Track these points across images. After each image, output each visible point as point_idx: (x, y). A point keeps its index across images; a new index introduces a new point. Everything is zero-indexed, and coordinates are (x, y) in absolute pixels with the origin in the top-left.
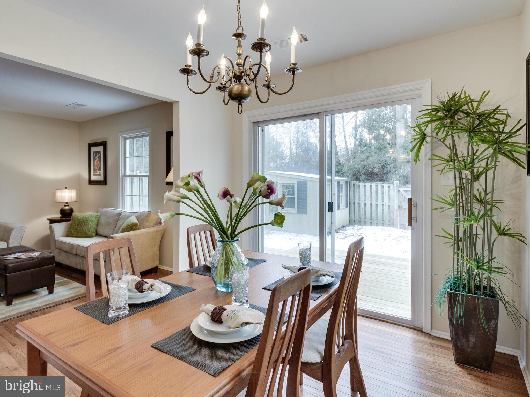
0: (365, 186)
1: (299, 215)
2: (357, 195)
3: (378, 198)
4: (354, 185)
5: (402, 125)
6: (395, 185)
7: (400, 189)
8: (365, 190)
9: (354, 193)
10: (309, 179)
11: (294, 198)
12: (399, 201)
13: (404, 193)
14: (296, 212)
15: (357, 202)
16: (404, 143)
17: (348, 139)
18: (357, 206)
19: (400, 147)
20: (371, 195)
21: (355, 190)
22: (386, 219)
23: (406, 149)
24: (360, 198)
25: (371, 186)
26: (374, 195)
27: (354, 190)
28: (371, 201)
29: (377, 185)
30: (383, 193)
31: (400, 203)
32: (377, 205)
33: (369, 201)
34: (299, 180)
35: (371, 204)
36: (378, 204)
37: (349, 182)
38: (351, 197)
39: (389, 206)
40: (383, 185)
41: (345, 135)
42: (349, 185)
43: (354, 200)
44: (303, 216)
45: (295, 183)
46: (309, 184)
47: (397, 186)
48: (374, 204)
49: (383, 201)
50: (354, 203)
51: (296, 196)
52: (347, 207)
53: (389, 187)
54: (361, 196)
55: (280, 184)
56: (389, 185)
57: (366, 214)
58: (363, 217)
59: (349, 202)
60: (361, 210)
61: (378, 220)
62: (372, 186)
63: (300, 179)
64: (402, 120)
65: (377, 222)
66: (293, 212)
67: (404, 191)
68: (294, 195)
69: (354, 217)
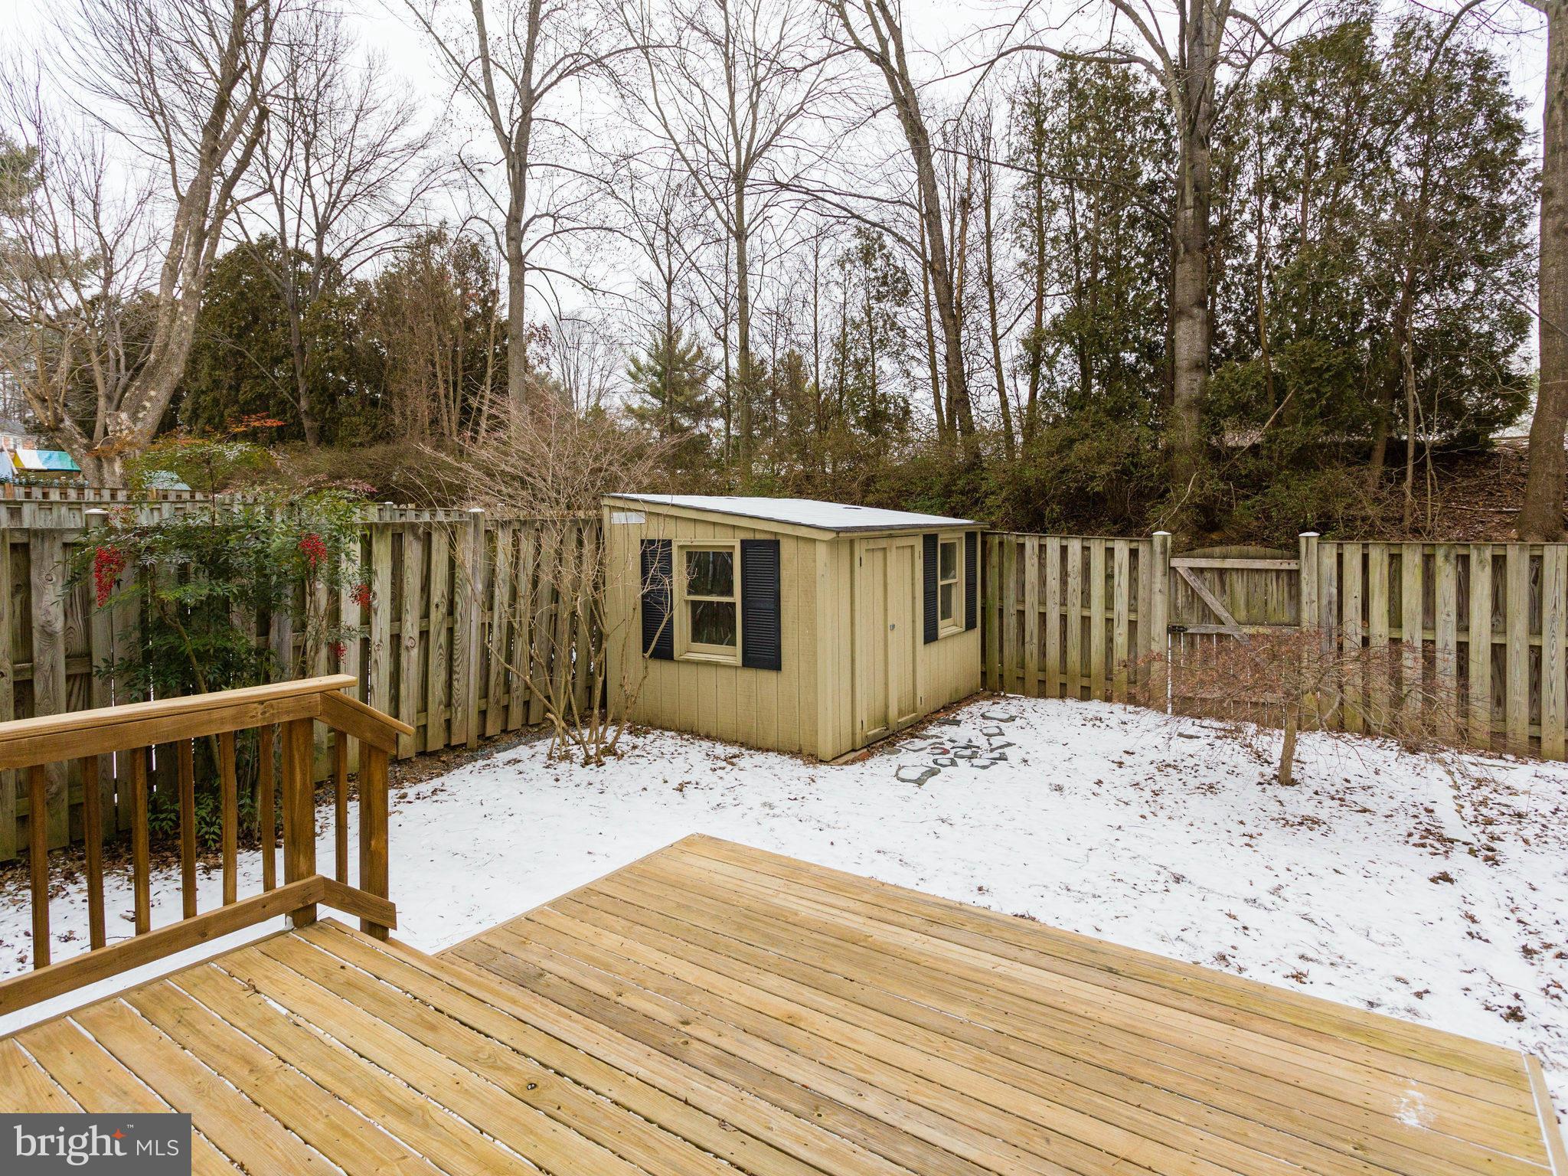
0: (1042, 548)
1: (750, 674)
2: (1011, 583)
3: (1089, 595)
4: (1001, 544)
5: (1198, 327)
6: (1158, 548)
7: (1175, 562)
8: (1042, 565)
9: (1001, 576)
10: (789, 530)
11: (733, 605)
12: (1173, 607)
13: (1192, 580)
14: (738, 660)
15: (1011, 607)
16: (1204, 392)
17: (1008, 383)
18: (1011, 621)
19: (1188, 407)
20: (1064, 582)
21: (1006, 564)
22: (1121, 675)
23: (1207, 412)
24: (1023, 595)
25: (1064, 550)
26: (1075, 582)
27: (1001, 563)
28: (1063, 603)
29: (1086, 544)
30: (1109, 577)
31: (1177, 615)
32: (1086, 621)
33: (1057, 607)
34: (749, 536)
35: (1064, 618)
36: (1089, 618)
37: (984, 534)
38: (989, 590)
39: (1133, 625)
40: (1110, 544)
41: (998, 368)
42: (984, 543)
43: (1001, 599)
44: (766, 677)
45: (733, 547)
46: (787, 550)
47: (1164, 552)
48: (1075, 614)
49: (1109, 606)
50: (1001, 611)
51: (737, 598)
52: (970, 625)
53: (1134, 554)
54: (1028, 587)
55: (681, 547)
56: (1134, 545)
57: (1043, 653)
58: (1032, 664)
59: (983, 609)
60: (1027, 639)
61: (1089, 676)
62: (1070, 550)
63: (754, 530)
64: (1196, 311)
65: (1085, 683)
66: (730, 660)
67: (1191, 569)
68: (729, 592)
69: (1001, 662)
